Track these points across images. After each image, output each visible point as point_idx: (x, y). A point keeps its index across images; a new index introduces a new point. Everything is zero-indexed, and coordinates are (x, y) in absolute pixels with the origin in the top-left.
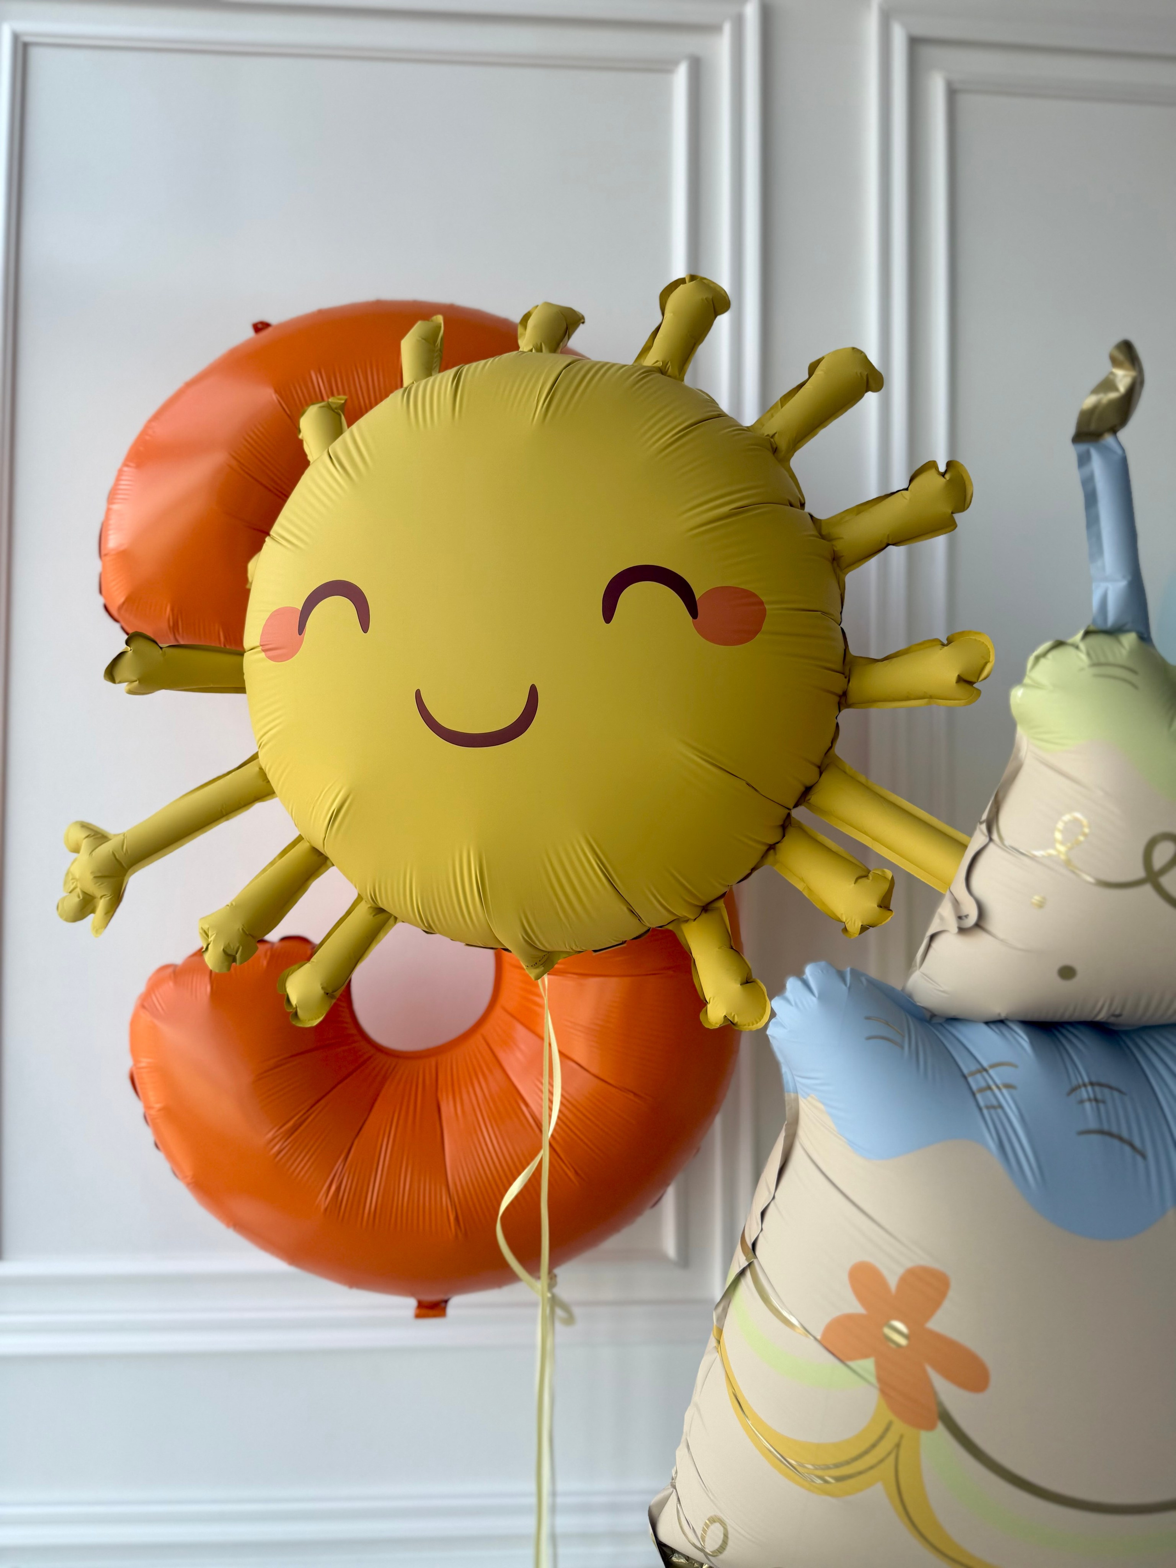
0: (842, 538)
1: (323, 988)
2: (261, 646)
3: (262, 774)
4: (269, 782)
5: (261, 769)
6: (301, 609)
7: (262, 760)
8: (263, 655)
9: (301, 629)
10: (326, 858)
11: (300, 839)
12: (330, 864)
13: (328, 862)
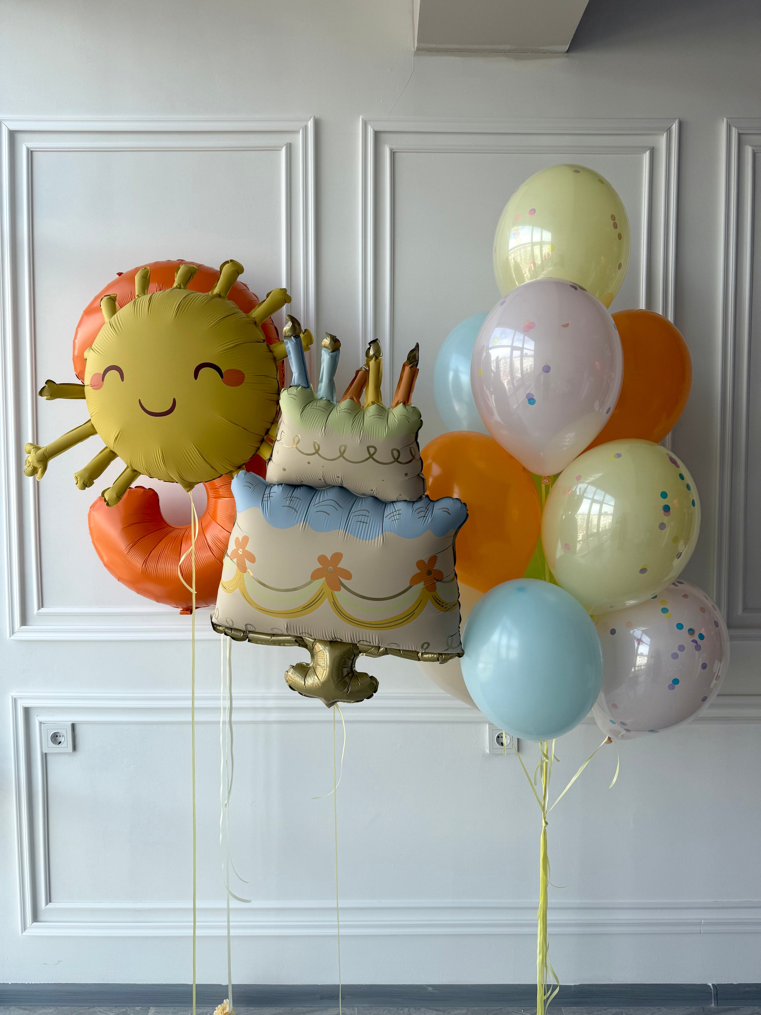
0: (275, 352)
1: (116, 495)
2: (91, 385)
3: (92, 426)
4: (95, 429)
5: (92, 424)
6: (102, 373)
7: (92, 421)
8: (91, 388)
9: (103, 380)
10: (116, 454)
11: (106, 448)
12: (117, 456)
13: (116, 455)
